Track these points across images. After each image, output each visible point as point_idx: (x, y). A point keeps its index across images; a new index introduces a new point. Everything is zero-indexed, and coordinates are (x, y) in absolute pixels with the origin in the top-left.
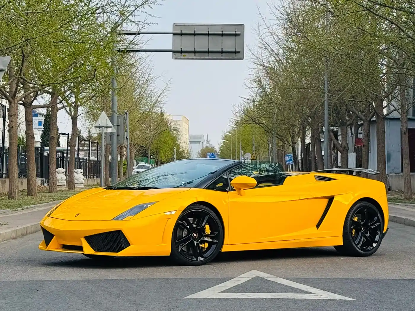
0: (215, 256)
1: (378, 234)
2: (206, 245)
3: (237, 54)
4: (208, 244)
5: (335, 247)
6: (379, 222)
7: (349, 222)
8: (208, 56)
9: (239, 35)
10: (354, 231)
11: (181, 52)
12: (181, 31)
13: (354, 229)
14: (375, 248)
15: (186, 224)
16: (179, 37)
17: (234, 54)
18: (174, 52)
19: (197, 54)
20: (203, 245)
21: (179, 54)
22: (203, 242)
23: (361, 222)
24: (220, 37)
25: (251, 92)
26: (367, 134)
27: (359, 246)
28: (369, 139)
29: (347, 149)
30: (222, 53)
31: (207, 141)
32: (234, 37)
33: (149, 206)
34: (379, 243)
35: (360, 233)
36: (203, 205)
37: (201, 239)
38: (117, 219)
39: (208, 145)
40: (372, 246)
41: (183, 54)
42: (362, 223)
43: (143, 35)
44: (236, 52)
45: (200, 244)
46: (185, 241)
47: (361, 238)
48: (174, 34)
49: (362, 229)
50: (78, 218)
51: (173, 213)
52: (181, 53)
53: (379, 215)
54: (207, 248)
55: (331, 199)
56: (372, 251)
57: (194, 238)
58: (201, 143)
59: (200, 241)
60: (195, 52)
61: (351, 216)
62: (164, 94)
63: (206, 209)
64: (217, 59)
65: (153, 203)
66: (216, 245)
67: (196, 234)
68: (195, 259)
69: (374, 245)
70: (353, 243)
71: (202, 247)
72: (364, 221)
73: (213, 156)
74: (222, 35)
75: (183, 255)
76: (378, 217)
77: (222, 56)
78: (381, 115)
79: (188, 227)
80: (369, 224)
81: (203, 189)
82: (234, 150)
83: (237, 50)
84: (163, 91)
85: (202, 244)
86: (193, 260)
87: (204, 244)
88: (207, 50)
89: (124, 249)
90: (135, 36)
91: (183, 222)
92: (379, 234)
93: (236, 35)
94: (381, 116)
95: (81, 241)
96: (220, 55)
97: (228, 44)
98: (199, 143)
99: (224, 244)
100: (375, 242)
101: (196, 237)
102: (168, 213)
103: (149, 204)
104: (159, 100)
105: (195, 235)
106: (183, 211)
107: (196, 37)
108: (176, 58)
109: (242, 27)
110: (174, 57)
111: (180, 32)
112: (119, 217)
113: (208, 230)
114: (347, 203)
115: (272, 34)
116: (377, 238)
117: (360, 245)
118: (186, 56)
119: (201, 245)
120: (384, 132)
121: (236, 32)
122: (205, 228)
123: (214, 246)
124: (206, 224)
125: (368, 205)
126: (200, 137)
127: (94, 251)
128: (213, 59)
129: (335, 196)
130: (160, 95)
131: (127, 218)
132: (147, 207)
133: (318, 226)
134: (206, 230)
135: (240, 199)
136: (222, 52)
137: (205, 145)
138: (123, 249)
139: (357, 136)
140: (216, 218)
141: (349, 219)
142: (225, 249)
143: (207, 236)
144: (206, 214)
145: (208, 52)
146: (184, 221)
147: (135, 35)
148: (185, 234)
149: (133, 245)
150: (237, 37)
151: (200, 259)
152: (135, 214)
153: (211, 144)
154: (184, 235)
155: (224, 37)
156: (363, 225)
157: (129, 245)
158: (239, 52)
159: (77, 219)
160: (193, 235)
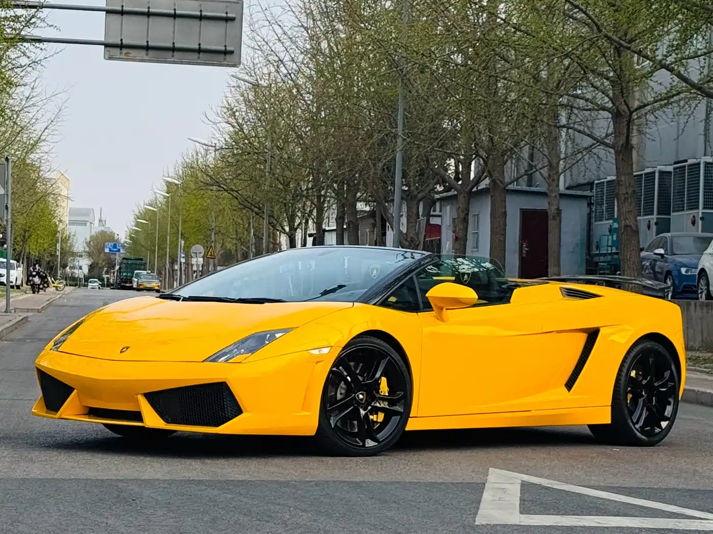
0: (397, 438)
1: (669, 404)
2: (381, 417)
3: (228, 57)
4: (383, 415)
5: (590, 426)
6: (674, 382)
7: (623, 379)
8: (173, 56)
9: (233, 19)
10: (630, 396)
11: (121, 46)
12: (122, 6)
13: (631, 393)
14: (666, 430)
15: (345, 374)
16: (117, 18)
17: (222, 56)
18: (107, 46)
19: (151, 53)
20: (375, 416)
21: (117, 51)
22: (375, 411)
23: (642, 381)
24: (197, 22)
25: (215, 132)
26: (465, 218)
27: (637, 426)
28: (467, 228)
29: (417, 243)
30: (199, 53)
31: (100, 221)
32: (223, 24)
33: (278, 335)
34: (671, 420)
35: (641, 401)
36: (378, 338)
37: (372, 404)
38: (214, 359)
39: (102, 228)
40: (660, 427)
41: (124, 51)
42: (644, 382)
43: (51, 9)
44: (226, 53)
45: (371, 414)
46: (341, 409)
47: (642, 410)
48: (109, 12)
49: (643, 393)
50: (126, 355)
51: (326, 351)
52: (121, 49)
53: (673, 367)
54: (381, 423)
55: (592, 335)
56: (661, 436)
57: (359, 403)
58: (88, 224)
59: (370, 408)
60: (147, 48)
61: (626, 367)
62: (53, 128)
63: (383, 346)
64: (189, 63)
65: (286, 331)
66: (399, 417)
67: (362, 394)
68: (361, 444)
69: (664, 424)
70: (629, 421)
71: (372, 420)
72: (649, 378)
73: (115, 250)
74: (201, 18)
75: (338, 436)
76: (672, 372)
77: (199, 58)
78: (501, 182)
79: (349, 378)
80: (656, 384)
81: (374, 304)
82: (163, 239)
83: (228, 49)
84: (52, 121)
85: (373, 415)
86: (356, 446)
87: (377, 414)
88: (170, 45)
89: (230, 419)
90: (36, 12)
91: (340, 370)
92: (672, 405)
93: (227, 20)
94: (500, 184)
95: (137, 401)
96: (195, 55)
97: (211, 36)
98: (85, 224)
99: (411, 416)
100: (665, 419)
101: (362, 400)
102: (316, 352)
103: (278, 331)
104: (43, 138)
105: (361, 396)
106: (344, 348)
107: (152, 19)
108: (110, 58)
109: (239, 5)
110: (107, 56)
111: (120, 8)
112: (219, 357)
113: (384, 387)
114: (623, 341)
115: (271, 22)
116: (669, 410)
117: (641, 423)
118: (131, 55)
119: (371, 417)
120: (505, 213)
121: (227, 13)
122: (380, 384)
123: (395, 419)
124: (381, 375)
125: (656, 347)
126: (88, 212)
127: (165, 423)
128: (182, 63)
129: (601, 329)
130: (46, 129)
131: (237, 359)
132: (272, 338)
133: (569, 385)
134: (381, 386)
135: (441, 328)
136: (199, 51)
137: (97, 228)
138: (227, 421)
139: (428, 220)
140: (401, 363)
141: (624, 374)
142: (412, 425)
143: (383, 399)
144: (383, 355)
145: (173, 49)
146: (341, 368)
147: (36, 10)
148: (341, 394)
149: (247, 412)
150: (229, 24)
151: (370, 443)
152: (252, 351)
153: (107, 226)
154: (339, 397)
155: (204, 22)
156: (645, 386)
157: (239, 411)
158: (232, 52)
159: (123, 356)
160: (358, 396)
